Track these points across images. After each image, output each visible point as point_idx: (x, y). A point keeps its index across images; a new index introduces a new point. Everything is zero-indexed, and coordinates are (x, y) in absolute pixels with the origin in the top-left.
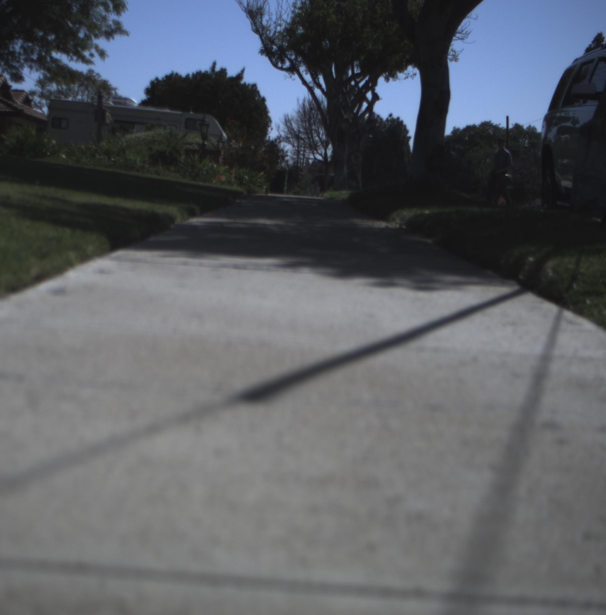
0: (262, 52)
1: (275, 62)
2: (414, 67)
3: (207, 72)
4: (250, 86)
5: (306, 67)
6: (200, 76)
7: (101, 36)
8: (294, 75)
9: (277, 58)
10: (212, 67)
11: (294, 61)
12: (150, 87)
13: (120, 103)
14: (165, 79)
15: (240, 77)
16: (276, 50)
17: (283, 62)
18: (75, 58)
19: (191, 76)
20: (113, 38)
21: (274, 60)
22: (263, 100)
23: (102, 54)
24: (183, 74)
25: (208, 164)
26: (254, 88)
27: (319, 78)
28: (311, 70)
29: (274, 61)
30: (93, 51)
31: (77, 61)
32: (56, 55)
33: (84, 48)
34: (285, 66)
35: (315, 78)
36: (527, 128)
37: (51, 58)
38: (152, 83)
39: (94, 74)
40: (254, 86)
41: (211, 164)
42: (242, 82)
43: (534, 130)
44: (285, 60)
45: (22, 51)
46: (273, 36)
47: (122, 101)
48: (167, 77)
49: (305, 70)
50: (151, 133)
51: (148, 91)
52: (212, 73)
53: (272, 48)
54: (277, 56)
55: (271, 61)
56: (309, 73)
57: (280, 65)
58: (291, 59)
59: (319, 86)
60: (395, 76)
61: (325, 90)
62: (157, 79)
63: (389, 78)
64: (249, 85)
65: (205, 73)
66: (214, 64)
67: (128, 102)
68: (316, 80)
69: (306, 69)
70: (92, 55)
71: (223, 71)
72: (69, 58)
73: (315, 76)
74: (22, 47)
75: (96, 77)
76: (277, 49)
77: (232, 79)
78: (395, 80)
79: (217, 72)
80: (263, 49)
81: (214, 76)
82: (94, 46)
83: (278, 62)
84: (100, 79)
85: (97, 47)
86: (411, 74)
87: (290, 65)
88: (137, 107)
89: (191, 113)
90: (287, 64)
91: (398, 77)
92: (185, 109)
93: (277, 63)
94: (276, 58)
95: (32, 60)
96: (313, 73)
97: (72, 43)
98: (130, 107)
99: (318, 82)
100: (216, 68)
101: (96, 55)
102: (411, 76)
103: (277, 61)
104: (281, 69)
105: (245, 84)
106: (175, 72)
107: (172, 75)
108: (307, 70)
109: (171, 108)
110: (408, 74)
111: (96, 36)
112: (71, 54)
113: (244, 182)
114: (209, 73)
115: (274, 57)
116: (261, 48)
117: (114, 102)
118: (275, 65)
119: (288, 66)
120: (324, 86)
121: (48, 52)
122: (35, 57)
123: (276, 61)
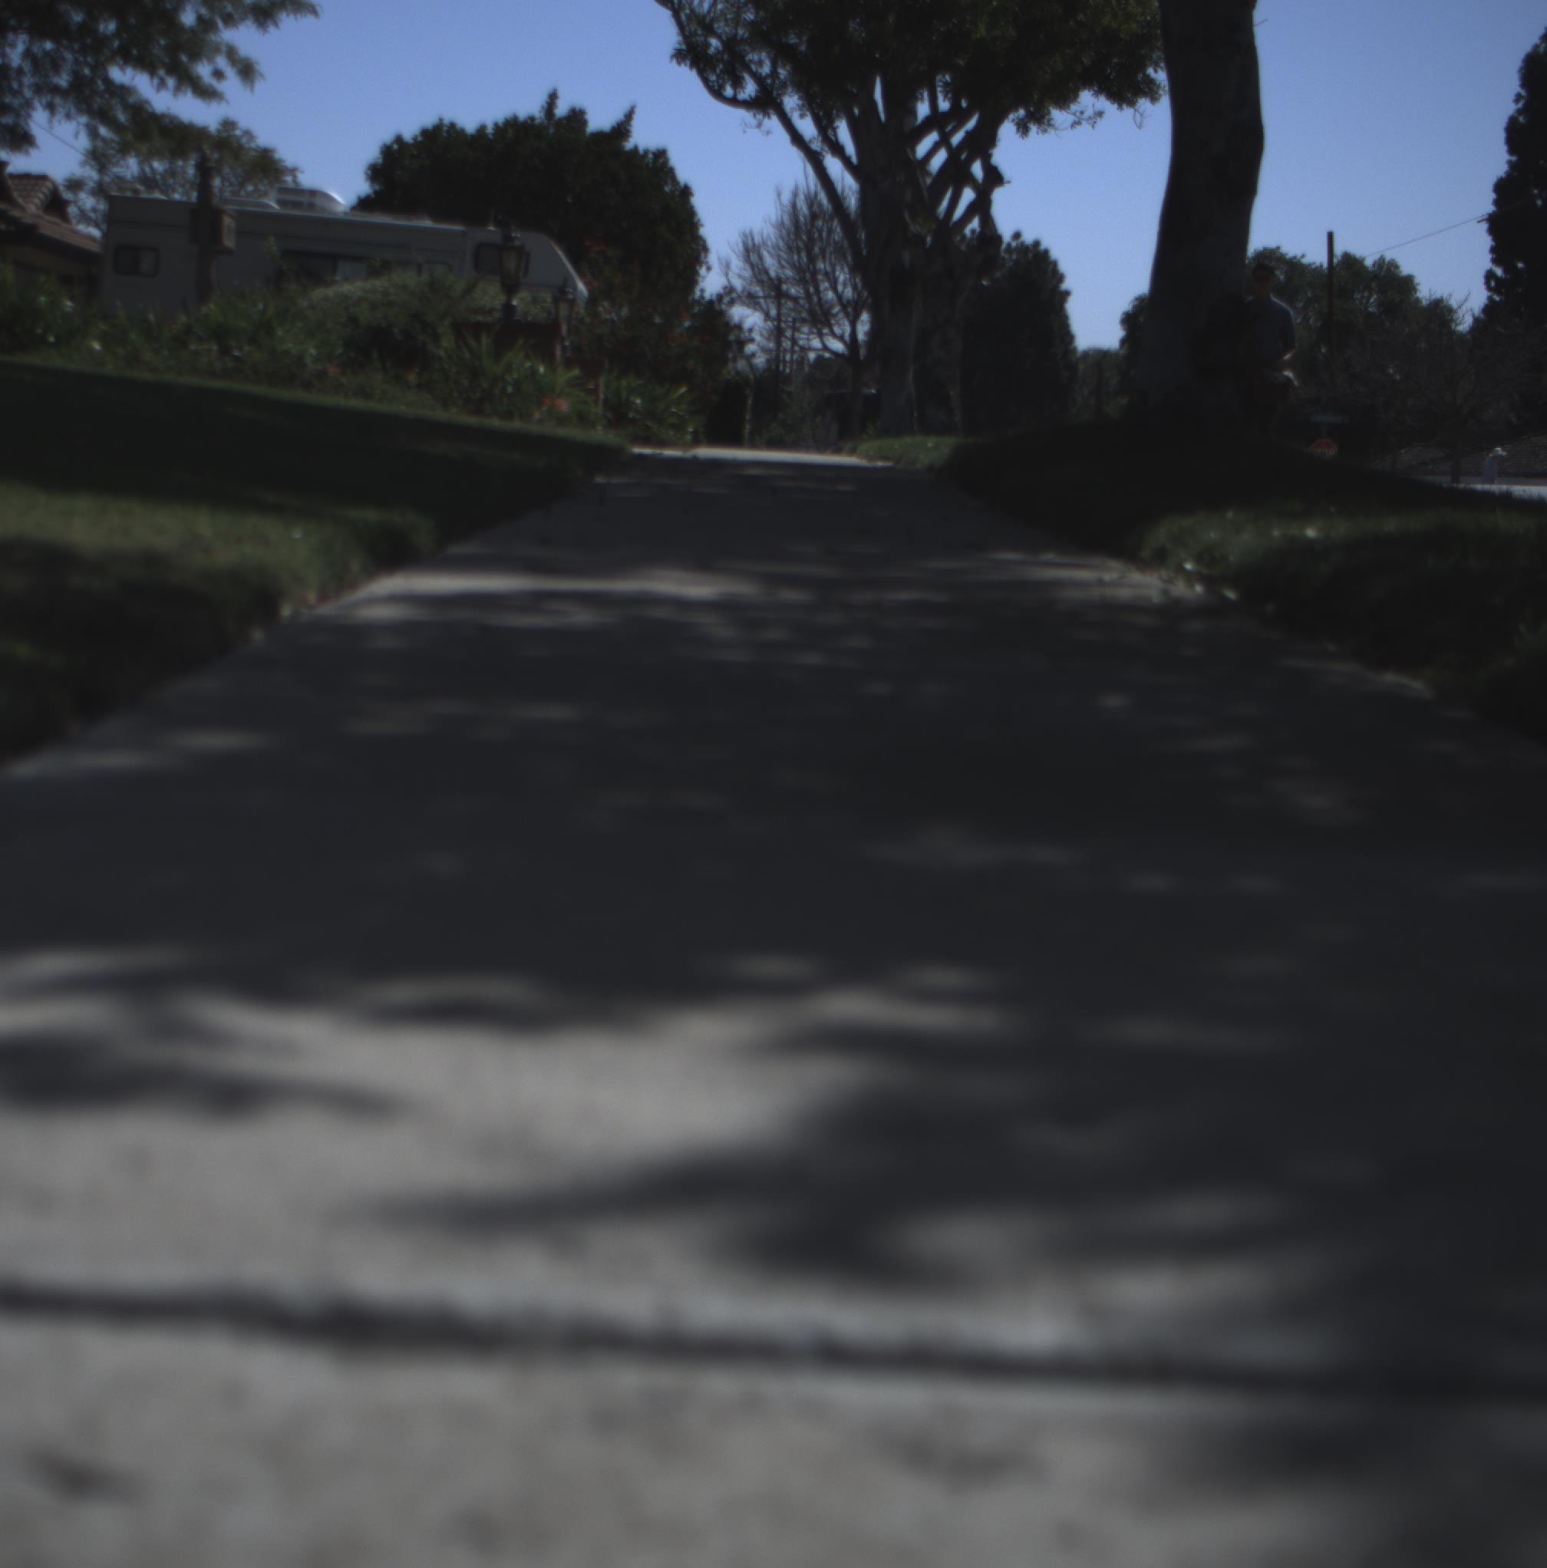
0: (679, 56)
1: (715, 84)
2: (1097, 94)
3: (532, 118)
4: (650, 156)
5: (800, 98)
6: (515, 130)
7: (243, 19)
8: (769, 117)
9: (721, 71)
10: (545, 105)
11: (769, 81)
12: (380, 161)
13: (297, 205)
14: (420, 139)
15: (621, 130)
16: (718, 52)
17: (738, 83)
18: (171, 82)
19: (490, 130)
20: (276, 25)
21: (713, 78)
22: (686, 192)
23: (247, 71)
24: (469, 125)
25: (520, 362)
26: (661, 161)
27: (838, 127)
28: (814, 106)
29: (713, 82)
30: (222, 62)
31: (177, 90)
32: (118, 74)
33: (196, 55)
34: (744, 92)
35: (825, 127)
36: (1374, 265)
37: (108, 82)
38: (387, 151)
39: (238, 132)
40: (661, 154)
41: (528, 364)
42: (629, 145)
43: (1393, 269)
44: (743, 78)
45: (27, 67)
46: (709, 12)
47: (304, 199)
48: (425, 133)
49: (798, 105)
50: (379, 283)
51: (375, 173)
52: (546, 122)
53: (708, 45)
54: (721, 66)
55: (706, 81)
56: (808, 113)
57: (729, 91)
58: (761, 74)
59: (838, 150)
60: (1046, 121)
61: (854, 160)
62: (399, 139)
63: (1029, 125)
64: (646, 152)
65: (529, 121)
66: (553, 97)
67: (318, 201)
68: (830, 132)
69: (800, 102)
70: (218, 74)
71: (577, 117)
72: (156, 81)
73: (825, 122)
74: (28, 54)
75: (244, 140)
76: (721, 48)
77: (600, 136)
78: (1045, 131)
79: (560, 120)
80: (684, 47)
81: (551, 131)
82: (224, 49)
83: (725, 83)
84: (253, 145)
85: (231, 53)
86: (1089, 112)
87: (757, 91)
88: (345, 213)
89: (492, 228)
90: (750, 89)
91: (1052, 122)
92: (474, 219)
93: (722, 87)
94: (718, 71)
95: (56, 90)
96: (821, 114)
97: (163, 42)
98: (326, 215)
99: (833, 138)
100: (557, 107)
101: (230, 72)
102: (1090, 118)
103: (721, 82)
104: (734, 102)
105: (636, 149)
106: (446, 121)
107: (438, 128)
108: (803, 105)
109: (436, 216)
110: (1082, 113)
111: (229, 20)
112: (162, 72)
113: (631, 415)
114: (537, 121)
115: (714, 69)
116: (678, 46)
117: (281, 202)
118: (717, 93)
119: (753, 94)
120: (850, 149)
121: (99, 68)
122: (63, 80)
123: (717, 82)
